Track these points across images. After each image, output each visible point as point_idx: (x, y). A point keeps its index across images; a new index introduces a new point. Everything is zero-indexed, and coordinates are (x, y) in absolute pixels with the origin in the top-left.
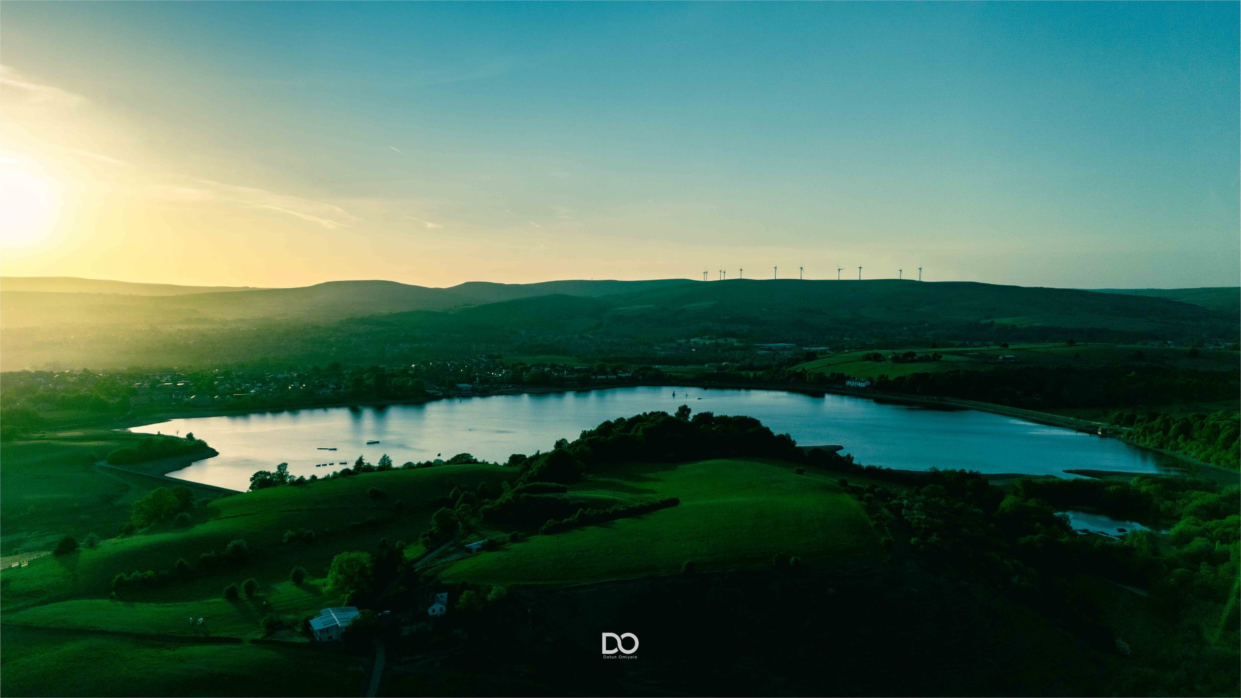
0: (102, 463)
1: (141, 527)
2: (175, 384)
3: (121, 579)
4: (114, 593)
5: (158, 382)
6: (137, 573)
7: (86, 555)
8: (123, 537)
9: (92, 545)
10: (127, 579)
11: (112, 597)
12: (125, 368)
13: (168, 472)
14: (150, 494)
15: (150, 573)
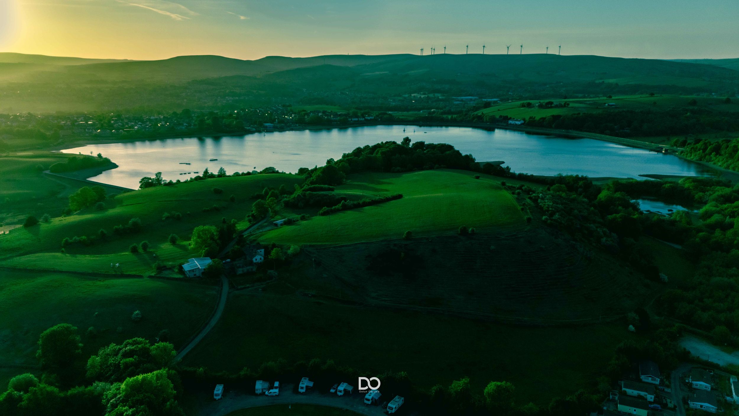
0: (48, 172)
1: (76, 211)
2: (87, 123)
3: (67, 241)
4: (63, 249)
5: (76, 121)
6: (76, 238)
7: (44, 226)
8: (65, 216)
9: (46, 221)
10: (70, 241)
11: (62, 252)
12: (54, 112)
13: (87, 178)
14: (79, 191)
15: (84, 237)
